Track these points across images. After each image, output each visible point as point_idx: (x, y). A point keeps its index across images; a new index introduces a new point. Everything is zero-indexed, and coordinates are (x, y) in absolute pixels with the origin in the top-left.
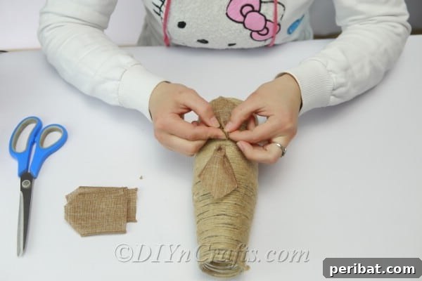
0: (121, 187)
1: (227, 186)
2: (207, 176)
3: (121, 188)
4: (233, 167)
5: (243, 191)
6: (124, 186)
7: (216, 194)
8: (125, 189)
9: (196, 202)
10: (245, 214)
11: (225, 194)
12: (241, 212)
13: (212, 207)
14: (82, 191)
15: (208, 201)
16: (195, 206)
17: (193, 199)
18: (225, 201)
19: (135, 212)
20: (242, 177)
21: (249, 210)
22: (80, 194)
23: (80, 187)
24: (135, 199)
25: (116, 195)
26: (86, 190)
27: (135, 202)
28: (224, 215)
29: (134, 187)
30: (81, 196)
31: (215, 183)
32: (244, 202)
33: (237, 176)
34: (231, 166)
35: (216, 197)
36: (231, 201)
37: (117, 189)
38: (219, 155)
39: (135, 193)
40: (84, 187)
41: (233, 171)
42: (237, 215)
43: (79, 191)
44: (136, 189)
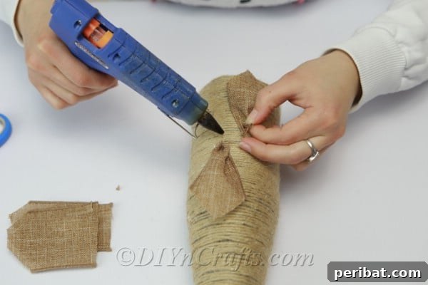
0: (88, 201)
1: (229, 199)
2: (202, 187)
3: (90, 204)
4: (240, 173)
5: (255, 205)
6: (94, 201)
7: (215, 212)
8: (94, 204)
9: (191, 223)
10: (258, 237)
11: (228, 211)
12: (253, 236)
13: (211, 230)
14: (33, 207)
15: (206, 222)
16: (190, 229)
17: (188, 220)
18: (229, 221)
19: (109, 237)
20: (253, 186)
21: (265, 233)
22: (30, 212)
23: (30, 202)
24: (110, 218)
25: (82, 212)
26: (39, 206)
27: (110, 223)
28: (228, 240)
29: (107, 202)
30: (32, 214)
31: (212, 196)
32: (257, 222)
33: (245, 185)
34: (236, 172)
35: (215, 216)
36: (237, 220)
37: (83, 205)
38: (220, 157)
39: (109, 210)
40: (36, 203)
41: (240, 179)
42: (247, 239)
43: (29, 209)
44: (111, 205)
